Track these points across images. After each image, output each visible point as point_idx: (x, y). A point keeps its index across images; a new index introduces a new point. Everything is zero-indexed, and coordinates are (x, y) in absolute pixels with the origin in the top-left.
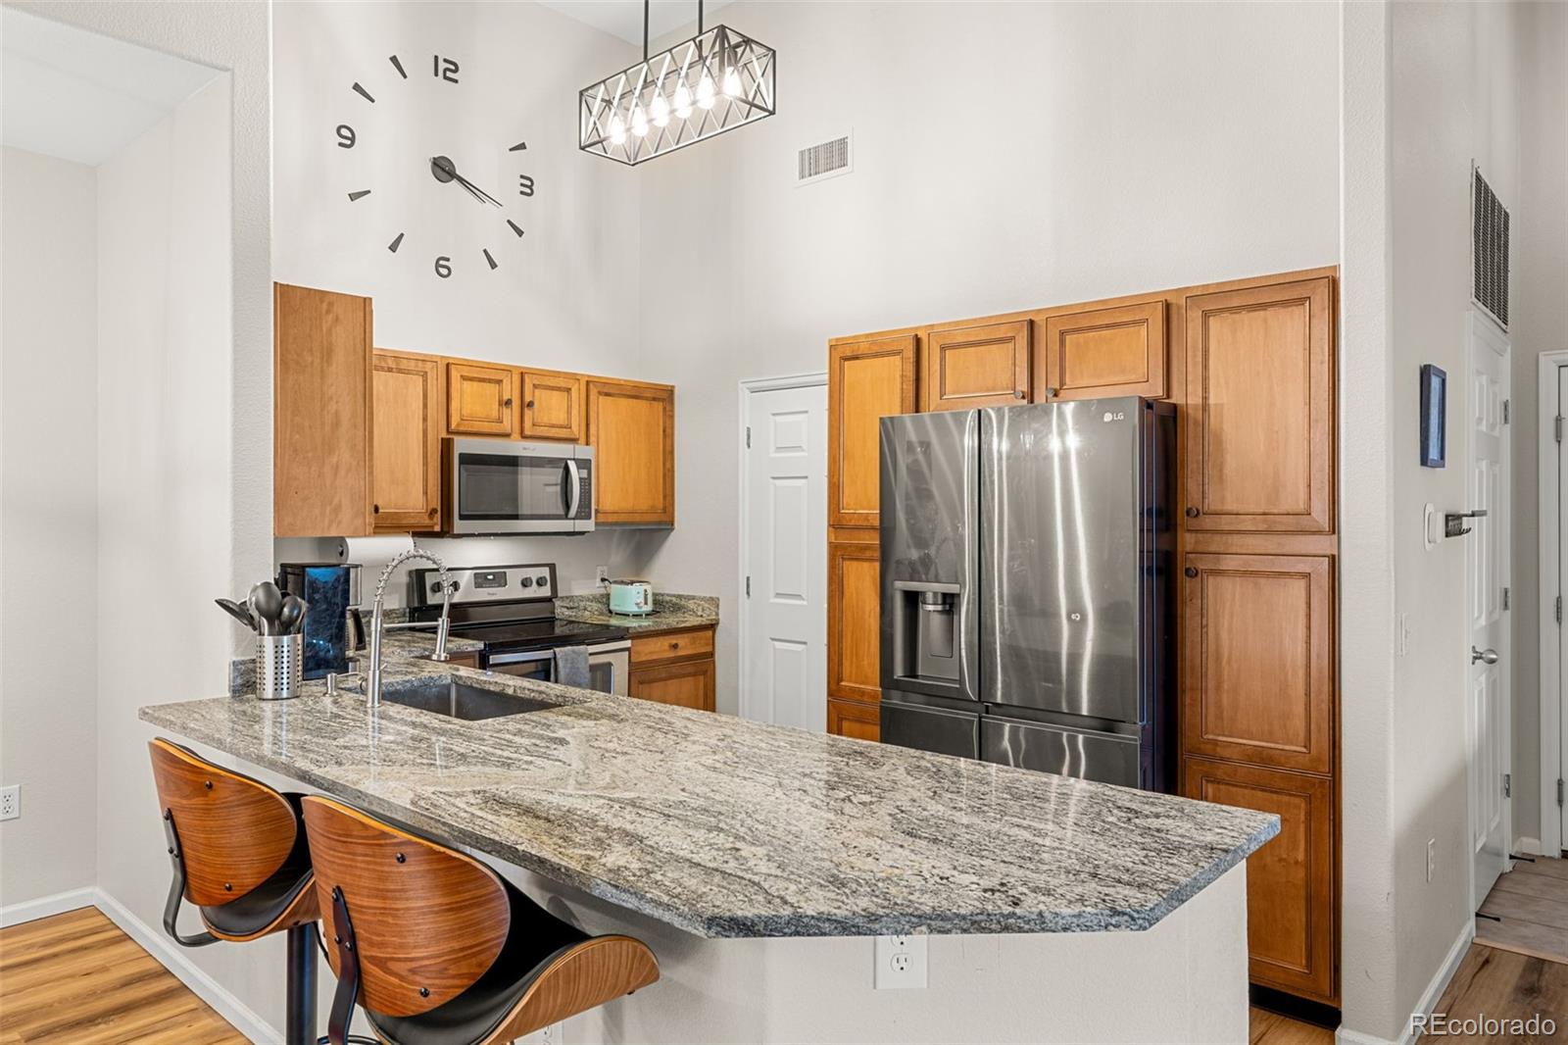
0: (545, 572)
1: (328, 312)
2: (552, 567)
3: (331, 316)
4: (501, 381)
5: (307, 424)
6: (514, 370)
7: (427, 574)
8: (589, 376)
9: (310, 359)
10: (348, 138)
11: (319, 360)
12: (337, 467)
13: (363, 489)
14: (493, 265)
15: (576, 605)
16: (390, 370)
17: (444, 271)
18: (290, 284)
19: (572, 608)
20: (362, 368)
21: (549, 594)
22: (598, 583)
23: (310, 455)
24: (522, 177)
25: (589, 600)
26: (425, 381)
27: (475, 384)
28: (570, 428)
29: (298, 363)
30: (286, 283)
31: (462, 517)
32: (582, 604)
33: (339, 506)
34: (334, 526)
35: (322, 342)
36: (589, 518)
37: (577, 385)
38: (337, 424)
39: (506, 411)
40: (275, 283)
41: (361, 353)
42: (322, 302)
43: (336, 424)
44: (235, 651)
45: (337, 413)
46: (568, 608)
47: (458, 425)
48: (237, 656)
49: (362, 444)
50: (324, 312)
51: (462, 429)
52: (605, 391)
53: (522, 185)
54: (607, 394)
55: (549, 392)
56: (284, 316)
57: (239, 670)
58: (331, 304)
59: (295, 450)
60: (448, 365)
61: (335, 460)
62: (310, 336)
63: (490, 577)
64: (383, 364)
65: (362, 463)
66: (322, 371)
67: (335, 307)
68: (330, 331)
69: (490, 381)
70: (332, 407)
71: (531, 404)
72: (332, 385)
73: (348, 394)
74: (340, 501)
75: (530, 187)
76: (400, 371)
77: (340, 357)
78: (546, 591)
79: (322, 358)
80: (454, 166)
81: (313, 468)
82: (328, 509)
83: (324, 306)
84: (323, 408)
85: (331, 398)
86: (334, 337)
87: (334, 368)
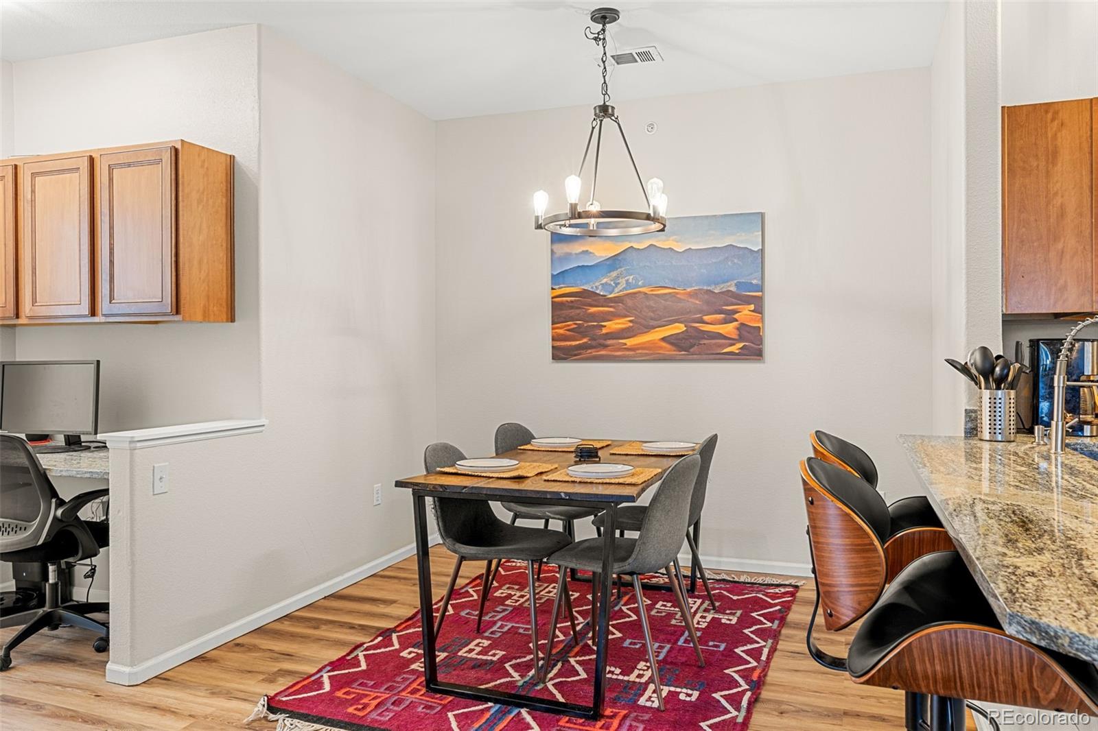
1: (1053, 120)
3: (1056, 123)
5: (1032, 219)
9: (1035, 164)
11: (1044, 163)
12: (1063, 252)
13: (1090, 270)
18: (1017, 105)
20: (1089, 162)
23: (1036, 244)
29: (1024, 169)
30: (1014, 105)
33: (1065, 287)
34: (1060, 302)
35: (1047, 148)
38: (1062, 216)
40: (1003, 107)
41: (1087, 150)
42: (1047, 112)
43: (1062, 214)
44: (968, 402)
45: (1062, 207)
48: (970, 405)
49: (1089, 231)
50: (1049, 121)
56: (1011, 132)
57: (970, 417)
58: (1056, 113)
59: (1022, 241)
61: (1060, 246)
62: (1035, 144)
65: (1088, 247)
66: (1048, 172)
67: (1060, 114)
68: (1055, 137)
70: (1058, 201)
72: (1057, 182)
73: (1073, 188)
74: (1066, 282)
77: (1065, 157)
79: (1047, 160)
81: (1039, 256)
82: (1054, 289)
83: (1050, 116)
84: (1048, 204)
85: (1056, 194)
86: (1059, 140)
87: (1059, 167)
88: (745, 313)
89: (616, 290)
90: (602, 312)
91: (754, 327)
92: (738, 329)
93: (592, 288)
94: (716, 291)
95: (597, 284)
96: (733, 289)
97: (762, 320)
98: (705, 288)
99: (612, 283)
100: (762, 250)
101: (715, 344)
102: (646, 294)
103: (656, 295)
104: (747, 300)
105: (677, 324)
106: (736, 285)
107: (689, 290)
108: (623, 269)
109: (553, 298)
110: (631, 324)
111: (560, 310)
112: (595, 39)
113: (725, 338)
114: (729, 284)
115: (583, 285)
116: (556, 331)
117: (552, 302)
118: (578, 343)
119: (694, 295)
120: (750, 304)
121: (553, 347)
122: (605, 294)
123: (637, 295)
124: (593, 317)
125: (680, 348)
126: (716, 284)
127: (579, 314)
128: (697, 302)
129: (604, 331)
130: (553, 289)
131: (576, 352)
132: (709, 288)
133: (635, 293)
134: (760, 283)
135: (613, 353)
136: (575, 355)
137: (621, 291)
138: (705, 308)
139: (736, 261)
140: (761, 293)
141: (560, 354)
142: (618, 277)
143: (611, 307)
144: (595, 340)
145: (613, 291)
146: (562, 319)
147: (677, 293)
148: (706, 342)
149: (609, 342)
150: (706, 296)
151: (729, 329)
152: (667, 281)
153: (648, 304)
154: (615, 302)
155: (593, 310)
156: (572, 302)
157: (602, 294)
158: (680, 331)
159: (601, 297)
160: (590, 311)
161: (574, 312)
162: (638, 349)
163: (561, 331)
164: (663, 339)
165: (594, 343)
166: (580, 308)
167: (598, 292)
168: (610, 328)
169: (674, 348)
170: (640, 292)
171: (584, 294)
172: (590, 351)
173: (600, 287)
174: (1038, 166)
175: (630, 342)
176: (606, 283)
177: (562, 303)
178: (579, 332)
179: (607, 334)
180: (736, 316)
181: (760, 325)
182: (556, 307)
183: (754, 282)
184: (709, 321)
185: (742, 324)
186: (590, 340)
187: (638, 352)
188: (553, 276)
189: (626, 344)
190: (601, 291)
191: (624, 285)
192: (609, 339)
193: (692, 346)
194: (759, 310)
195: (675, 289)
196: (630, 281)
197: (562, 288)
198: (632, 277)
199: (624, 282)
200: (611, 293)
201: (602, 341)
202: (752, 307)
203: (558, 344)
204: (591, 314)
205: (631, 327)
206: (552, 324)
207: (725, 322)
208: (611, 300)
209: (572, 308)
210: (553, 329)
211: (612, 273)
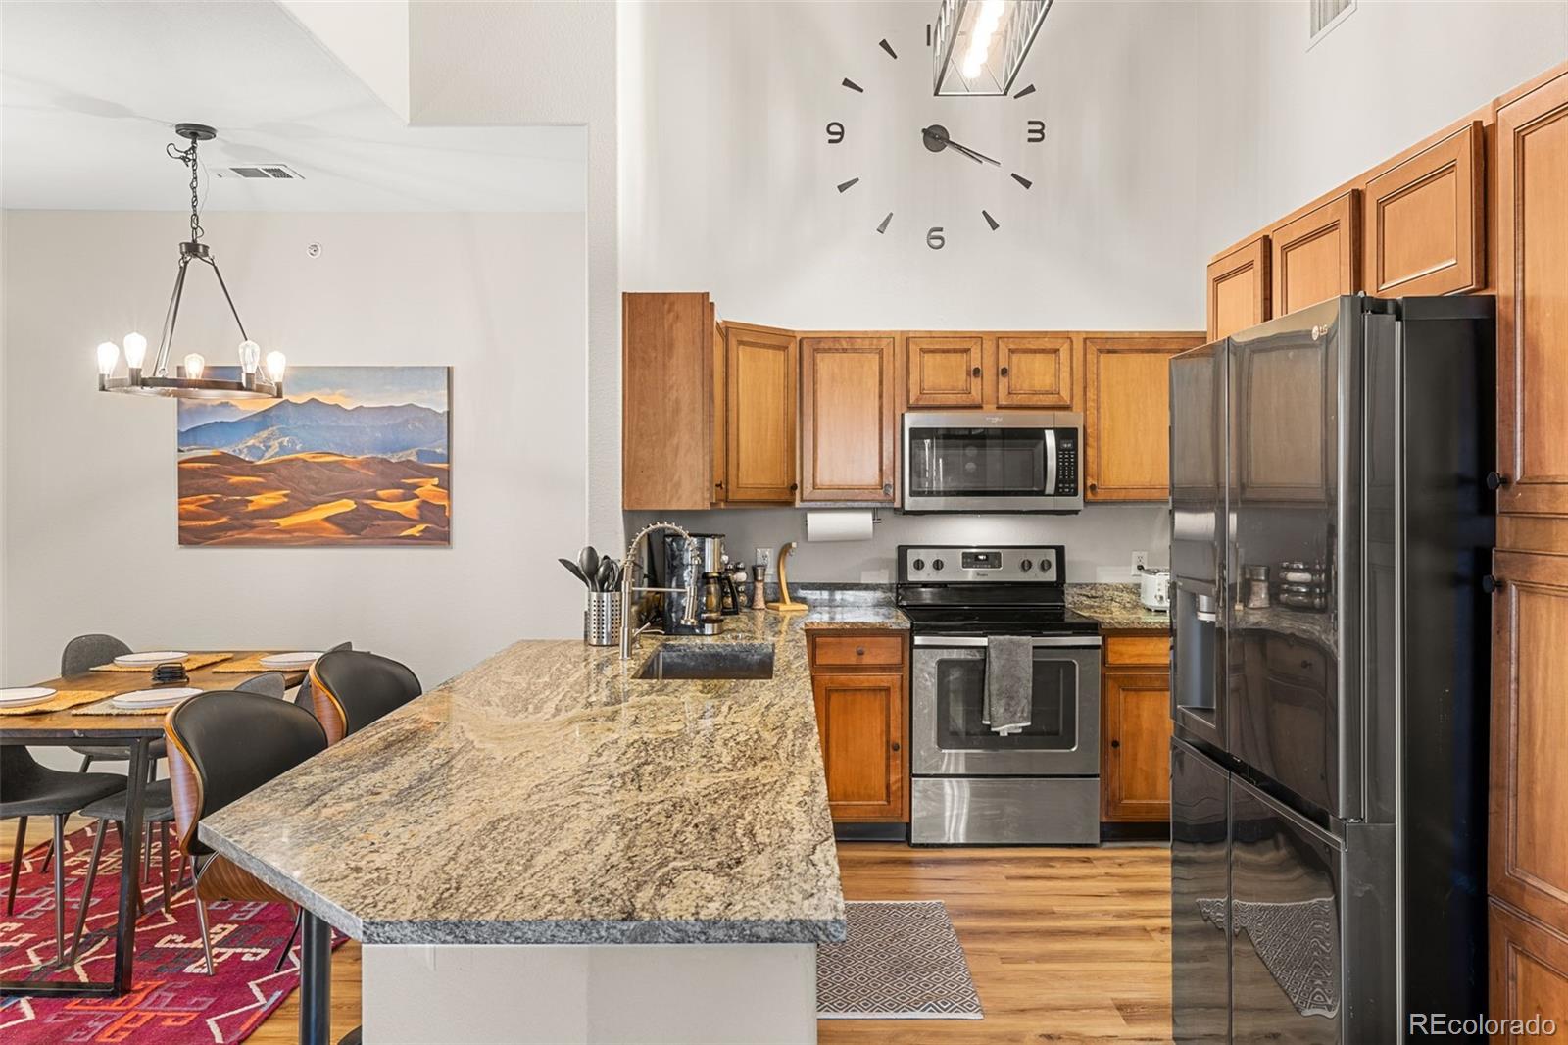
0: (1052, 556)
1: (670, 311)
2: (1060, 551)
3: (672, 314)
4: (969, 350)
5: (651, 411)
6: (984, 337)
7: (909, 551)
8: (1087, 333)
9: (653, 355)
10: (837, 134)
11: (661, 355)
12: (678, 447)
14: (994, 226)
15: (1099, 593)
16: (844, 351)
17: (937, 243)
18: (637, 292)
19: (1093, 597)
21: (1054, 579)
22: (1134, 570)
23: (654, 438)
24: (1030, 123)
25: (1117, 589)
26: (881, 358)
27: (938, 356)
28: (1059, 394)
29: (643, 359)
30: (634, 292)
31: (913, 494)
32: (1108, 594)
33: (680, 483)
34: (676, 499)
35: (664, 338)
36: (1075, 494)
37: (1067, 346)
39: (976, 382)
40: (624, 294)
42: (664, 303)
43: (677, 411)
45: (677, 401)
46: (1087, 596)
47: (917, 399)
50: (666, 311)
51: (921, 403)
52: (1108, 347)
53: (1030, 131)
54: (1110, 352)
55: (1031, 356)
56: (632, 320)
58: (672, 304)
59: (641, 435)
60: (908, 339)
61: (675, 441)
62: (654, 334)
63: (981, 557)
64: (837, 346)
66: (664, 364)
67: (676, 306)
68: (671, 328)
69: (955, 351)
70: (673, 395)
71: (1005, 372)
72: (673, 375)
73: (687, 383)
74: (680, 477)
75: (1040, 132)
76: (855, 351)
77: (680, 350)
78: (1051, 576)
79: (664, 352)
80: (947, 133)
81: (656, 450)
82: (670, 485)
83: (667, 306)
84: (665, 397)
85: (672, 387)
86: (675, 332)
87: (674, 361)
88: (428, 488)
89: (267, 455)
90: (248, 483)
91: (439, 506)
92: (419, 507)
93: (234, 451)
94: (393, 460)
95: (241, 446)
96: (414, 458)
97: (449, 497)
98: (380, 456)
99: (261, 445)
100: (449, 413)
101: (392, 526)
102: (305, 461)
103: (318, 463)
104: (430, 473)
105: (345, 500)
106: (417, 453)
107: (360, 458)
108: (275, 428)
109: (180, 463)
110: (286, 500)
111: (190, 479)
112: (184, 159)
113: (404, 518)
114: (409, 452)
115: (222, 447)
116: (185, 506)
117: (179, 468)
118: (214, 522)
119: (366, 464)
120: (434, 477)
121: (180, 528)
122: (252, 459)
123: (294, 463)
124: (236, 489)
125: (348, 530)
126: (394, 451)
127: (216, 485)
128: (370, 473)
129: (250, 508)
130: (180, 451)
131: (212, 535)
132: (385, 457)
133: (292, 460)
134: (445, 452)
135: (262, 537)
136: (212, 539)
137: (272, 456)
138: (379, 480)
139: (417, 424)
140: (445, 465)
141: (190, 537)
142: (268, 439)
143: (259, 476)
144: (238, 519)
145: (263, 455)
146: (192, 492)
147: (345, 462)
148: (380, 523)
149: (257, 522)
150: (381, 467)
151: (408, 507)
152: (332, 446)
153: (308, 474)
154: (265, 471)
155: (235, 480)
156: (206, 468)
157: (247, 459)
158: (349, 509)
159: (246, 464)
160: (231, 481)
161: (208, 483)
162: (295, 531)
163: (192, 507)
164: (328, 519)
165: (236, 523)
166: (216, 477)
167: (242, 456)
168: (257, 504)
169: (341, 531)
170: (297, 459)
171: (223, 458)
172: (230, 534)
173: (245, 450)
174: (656, 357)
175: (285, 522)
176: (253, 446)
177: (193, 471)
178: (216, 508)
179: (254, 511)
180: (417, 492)
181: (445, 503)
182: (183, 474)
183: (438, 451)
184: (385, 498)
185: (424, 502)
186: (231, 519)
187: (296, 534)
188: (180, 434)
189: (278, 525)
190: (246, 455)
191: (278, 449)
192: (257, 518)
193: (364, 527)
194: (446, 485)
195: (342, 456)
196: (285, 444)
197: (192, 450)
198: (287, 439)
199: (277, 445)
200: (260, 459)
201: (248, 521)
202: (436, 481)
203: (188, 523)
204: (233, 485)
205: (285, 502)
206: (180, 498)
207: (404, 498)
208: (260, 468)
209: (206, 476)
210: (180, 504)
211: (261, 433)
